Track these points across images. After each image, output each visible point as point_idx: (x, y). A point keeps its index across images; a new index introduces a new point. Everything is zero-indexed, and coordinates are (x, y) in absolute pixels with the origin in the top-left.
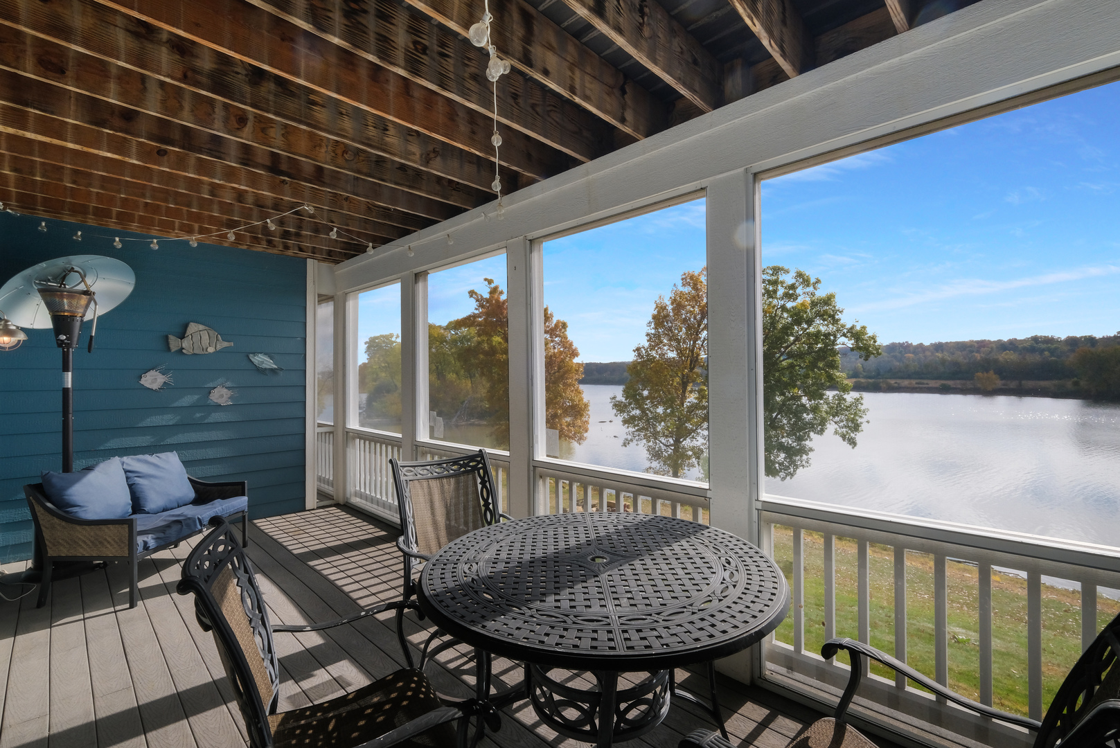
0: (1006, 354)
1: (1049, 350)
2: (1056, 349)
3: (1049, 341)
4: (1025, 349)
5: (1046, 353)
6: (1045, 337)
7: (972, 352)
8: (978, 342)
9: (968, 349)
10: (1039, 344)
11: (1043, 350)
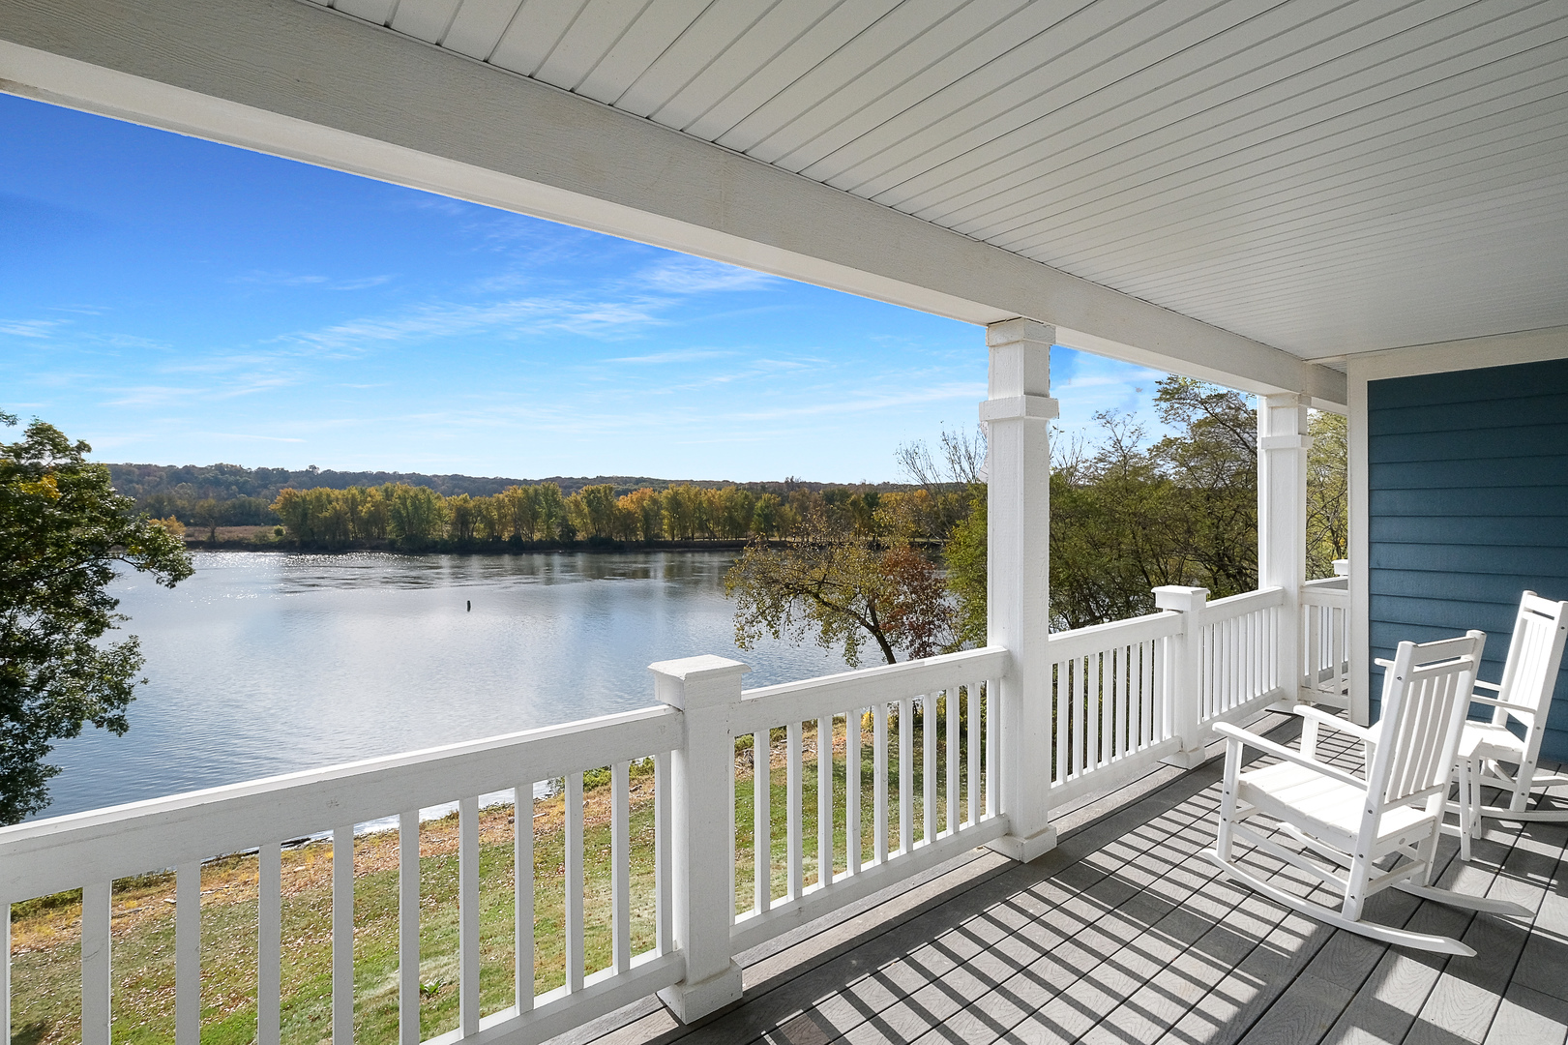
0: (182, 487)
1: (236, 483)
2: (246, 482)
3: (236, 471)
4: (207, 480)
5: (234, 487)
6: (232, 466)
7: (131, 482)
8: (139, 467)
9: (124, 477)
10: (223, 477)
11: (231, 484)
